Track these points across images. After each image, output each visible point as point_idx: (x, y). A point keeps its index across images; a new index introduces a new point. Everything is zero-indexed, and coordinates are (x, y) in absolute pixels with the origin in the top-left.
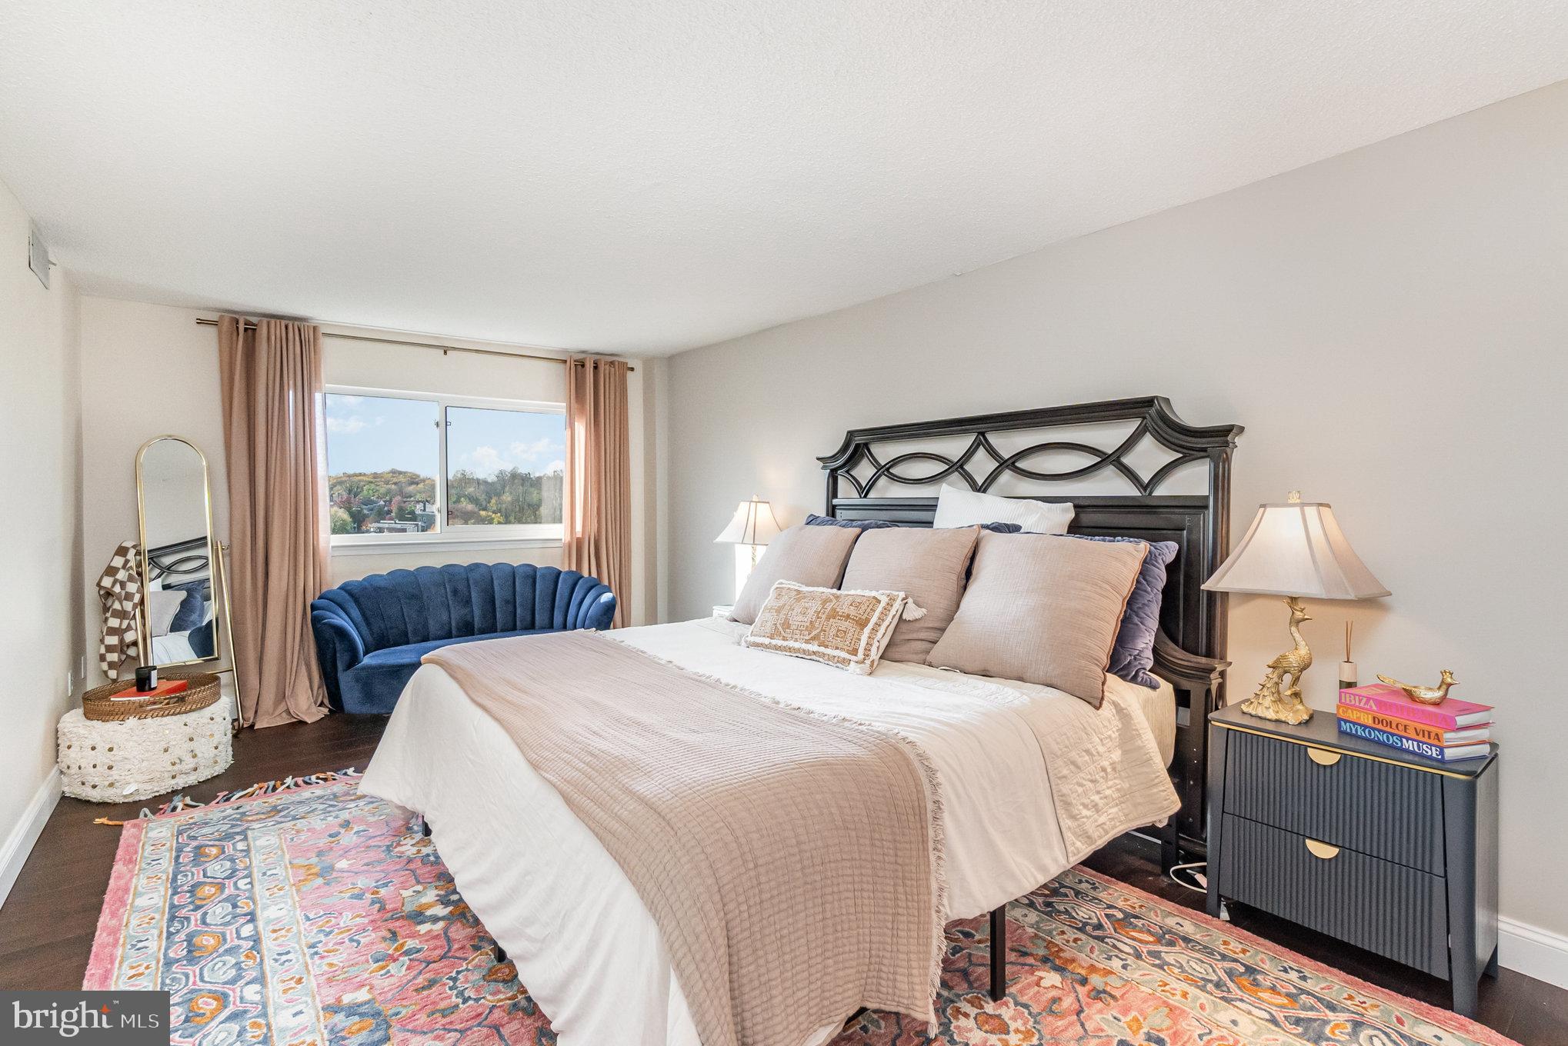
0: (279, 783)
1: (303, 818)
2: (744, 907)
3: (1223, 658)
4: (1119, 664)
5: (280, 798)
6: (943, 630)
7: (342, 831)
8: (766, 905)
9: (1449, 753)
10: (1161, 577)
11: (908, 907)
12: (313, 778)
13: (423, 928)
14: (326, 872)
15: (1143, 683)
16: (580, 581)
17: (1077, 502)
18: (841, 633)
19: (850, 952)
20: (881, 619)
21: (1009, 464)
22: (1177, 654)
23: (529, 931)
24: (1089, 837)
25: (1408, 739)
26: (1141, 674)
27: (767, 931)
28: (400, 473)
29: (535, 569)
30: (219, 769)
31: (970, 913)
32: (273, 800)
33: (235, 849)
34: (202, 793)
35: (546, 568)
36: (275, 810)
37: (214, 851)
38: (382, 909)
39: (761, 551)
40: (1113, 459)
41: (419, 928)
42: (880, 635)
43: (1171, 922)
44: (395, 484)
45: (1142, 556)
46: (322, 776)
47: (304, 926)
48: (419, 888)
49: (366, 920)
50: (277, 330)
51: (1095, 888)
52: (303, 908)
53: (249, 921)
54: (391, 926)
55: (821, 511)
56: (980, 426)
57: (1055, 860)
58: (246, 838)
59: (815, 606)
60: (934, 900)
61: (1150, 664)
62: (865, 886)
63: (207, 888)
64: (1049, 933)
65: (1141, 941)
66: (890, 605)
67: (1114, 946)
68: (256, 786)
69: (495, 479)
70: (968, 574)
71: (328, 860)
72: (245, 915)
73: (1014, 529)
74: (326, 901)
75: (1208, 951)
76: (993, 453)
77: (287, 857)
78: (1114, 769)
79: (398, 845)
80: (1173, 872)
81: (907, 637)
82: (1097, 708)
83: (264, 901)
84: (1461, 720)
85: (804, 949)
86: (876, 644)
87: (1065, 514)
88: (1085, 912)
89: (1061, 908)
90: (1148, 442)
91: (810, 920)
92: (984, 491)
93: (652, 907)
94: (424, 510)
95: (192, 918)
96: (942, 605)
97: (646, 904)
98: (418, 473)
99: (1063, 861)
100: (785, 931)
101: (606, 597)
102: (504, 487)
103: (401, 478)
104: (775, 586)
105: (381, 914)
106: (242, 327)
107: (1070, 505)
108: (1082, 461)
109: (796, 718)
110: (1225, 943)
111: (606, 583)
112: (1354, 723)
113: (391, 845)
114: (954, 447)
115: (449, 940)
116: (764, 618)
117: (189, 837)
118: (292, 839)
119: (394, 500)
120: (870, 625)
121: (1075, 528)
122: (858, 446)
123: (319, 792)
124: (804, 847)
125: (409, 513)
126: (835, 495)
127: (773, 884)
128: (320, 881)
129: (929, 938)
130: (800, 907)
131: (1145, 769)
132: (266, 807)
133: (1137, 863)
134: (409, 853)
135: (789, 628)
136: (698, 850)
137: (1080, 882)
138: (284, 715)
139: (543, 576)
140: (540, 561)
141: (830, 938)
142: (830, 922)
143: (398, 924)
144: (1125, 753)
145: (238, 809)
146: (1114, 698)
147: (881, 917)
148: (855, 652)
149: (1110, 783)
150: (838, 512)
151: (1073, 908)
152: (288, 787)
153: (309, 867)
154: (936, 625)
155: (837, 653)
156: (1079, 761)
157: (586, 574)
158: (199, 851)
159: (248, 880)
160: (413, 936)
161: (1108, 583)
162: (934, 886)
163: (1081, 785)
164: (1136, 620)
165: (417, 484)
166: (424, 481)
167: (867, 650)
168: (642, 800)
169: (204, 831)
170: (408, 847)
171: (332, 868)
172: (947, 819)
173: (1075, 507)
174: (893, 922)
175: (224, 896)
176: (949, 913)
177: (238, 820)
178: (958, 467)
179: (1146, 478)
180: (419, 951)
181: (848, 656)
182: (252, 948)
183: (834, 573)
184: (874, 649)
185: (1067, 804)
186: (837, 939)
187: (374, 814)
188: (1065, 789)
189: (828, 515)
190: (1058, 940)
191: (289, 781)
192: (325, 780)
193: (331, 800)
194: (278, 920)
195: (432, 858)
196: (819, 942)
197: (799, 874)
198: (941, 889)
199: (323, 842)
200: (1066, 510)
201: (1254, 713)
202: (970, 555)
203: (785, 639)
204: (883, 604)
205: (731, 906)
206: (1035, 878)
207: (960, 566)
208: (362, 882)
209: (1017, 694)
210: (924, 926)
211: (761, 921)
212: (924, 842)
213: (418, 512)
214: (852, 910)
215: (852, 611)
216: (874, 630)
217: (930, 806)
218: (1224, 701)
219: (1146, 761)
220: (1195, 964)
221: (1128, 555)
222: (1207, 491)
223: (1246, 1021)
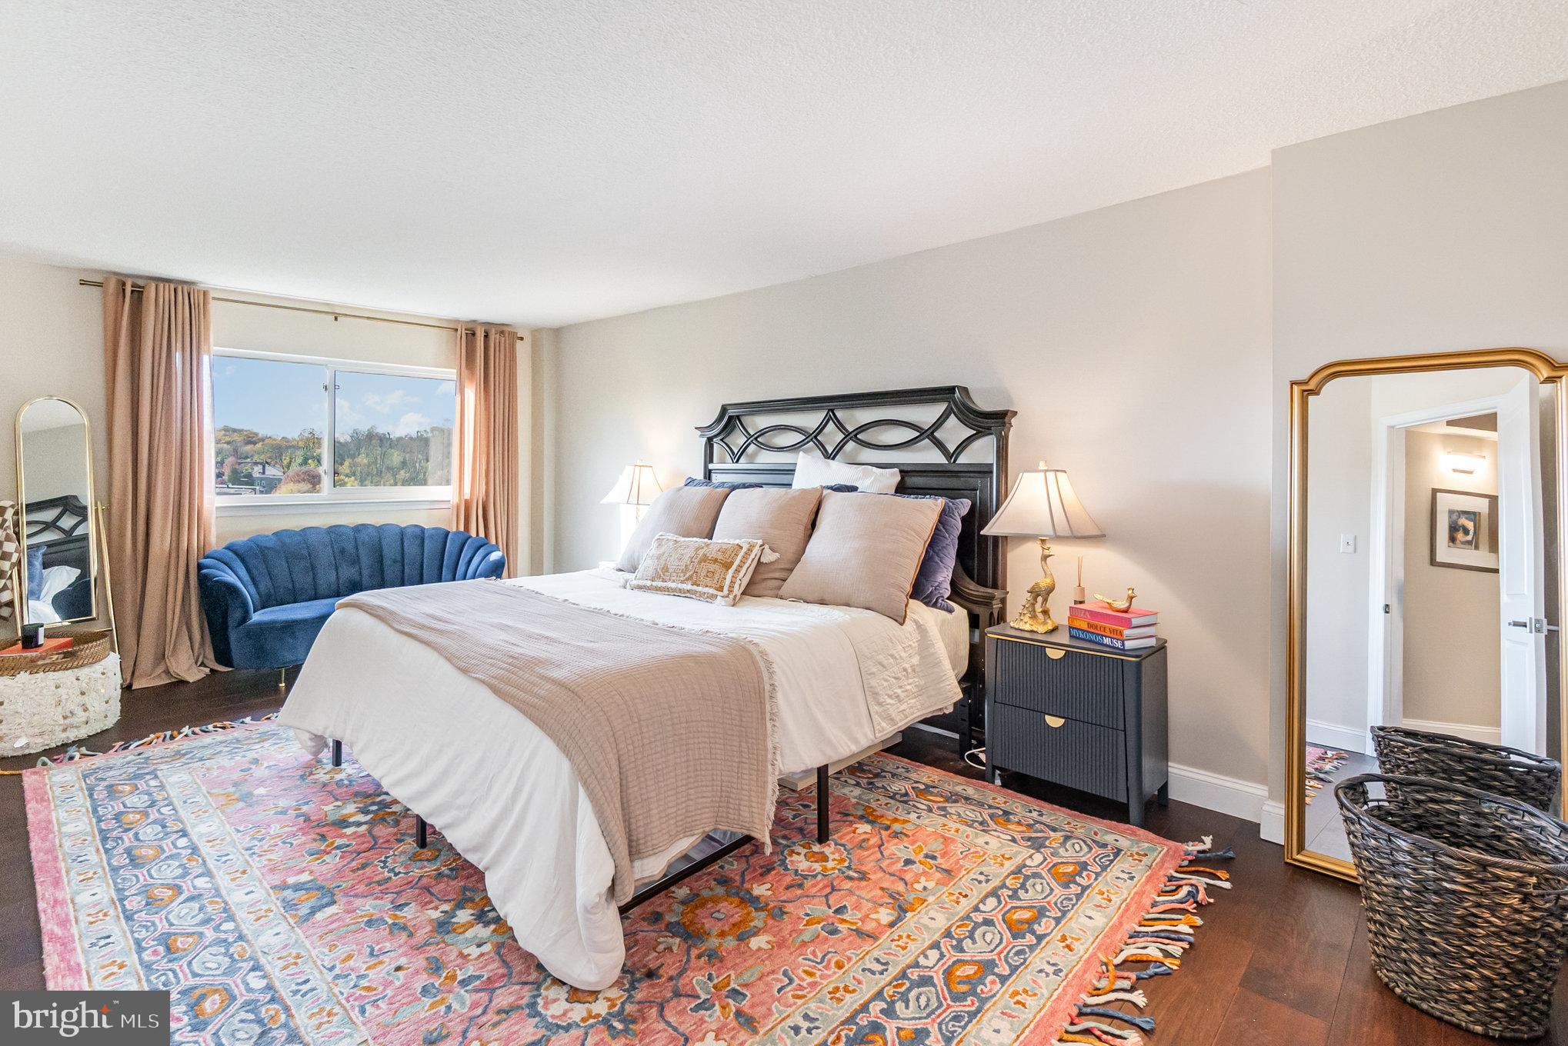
0: (175, 733)
1: (209, 759)
2: (630, 747)
3: (1004, 588)
4: (920, 590)
5: (180, 743)
6: (791, 570)
7: (253, 767)
8: (647, 748)
9: (1129, 645)
10: (957, 526)
11: (749, 758)
12: (210, 727)
13: (349, 831)
14: (246, 798)
15: (942, 608)
16: (469, 541)
17: (902, 468)
18: (711, 574)
19: (707, 786)
20: (743, 562)
21: (852, 436)
22: (972, 588)
23: (458, 802)
24: (892, 720)
25: (1106, 637)
26: (940, 601)
27: (646, 765)
28: (235, 431)
29: (423, 530)
30: (110, 723)
31: (797, 767)
32: (174, 746)
33: (148, 785)
34: (97, 743)
35: (433, 529)
36: (179, 754)
37: (127, 788)
38: (307, 819)
39: (644, 510)
40: (929, 434)
41: (344, 831)
42: (741, 574)
43: (959, 789)
44: (228, 443)
45: (939, 509)
46: (219, 725)
47: (236, 836)
48: (339, 803)
49: (294, 829)
50: (166, 292)
51: (907, 772)
52: (232, 824)
53: (181, 836)
54: (318, 831)
55: (699, 475)
56: (830, 404)
57: (865, 735)
58: (156, 777)
59: (690, 552)
60: (770, 756)
61: (947, 594)
62: (717, 740)
63: (131, 816)
64: (868, 801)
65: (933, 801)
66: (750, 550)
67: (914, 806)
68: (152, 736)
69: (349, 439)
70: (813, 525)
71: (245, 789)
72: (177, 832)
73: (853, 489)
74: (253, 818)
75: (981, 804)
76: (840, 426)
77: (204, 789)
78: (914, 670)
79: (311, 774)
80: (968, 756)
81: (766, 576)
82: (902, 624)
83: (192, 821)
84: (1135, 622)
85: (674, 780)
86: (738, 582)
87: (893, 478)
88: (897, 786)
89: (880, 785)
90: (952, 420)
91: (678, 760)
92: (833, 459)
93: (565, 750)
94: (264, 473)
95: (124, 837)
96: (791, 549)
97: (560, 748)
98: (255, 430)
99: (871, 736)
100: (660, 767)
101: (495, 556)
102: (359, 448)
103: (236, 437)
104: (657, 537)
105: (307, 823)
106: (128, 289)
107: (896, 470)
108: (907, 434)
109: (671, 632)
110: (994, 799)
111: (493, 542)
112: (1078, 629)
113: (304, 775)
114: (811, 420)
115: (374, 837)
116: (647, 565)
117: (96, 779)
118: (204, 775)
119: (226, 461)
120: (734, 567)
121: (902, 489)
122: (731, 418)
123: (219, 738)
124: (673, 710)
125: (245, 477)
126: (711, 461)
127: (651, 734)
128: (241, 804)
129: (765, 782)
130: (670, 751)
131: (936, 670)
132: (169, 753)
133: (940, 753)
134: (321, 780)
135: (667, 571)
136: (598, 709)
137: (898, 768)
138: (163, 675)
139: (431, 537)
140: (427, 521)
141: (692, 774)
142: (692, 763)
143: (324, 829)
144: (922, 658)
145: (139, 754)
146: (916, 617)
147: (729, 764)
148: (721, 589)
149: (911, 681)
150: (714, 476)
151: (889, 785)
152: (186, 736)
153: (228, 795)
154: (787, 566)
155: (706, 590)
156: (885, 662)
157: (473, 534)
158: (111, 790)
159: (171, 807)
160: (342, 836)
161: (914, 531)
162: (770, 746)
163: (886, 680)
164: (937, 559)
165: (255, 443)
166: (262, 440)
167: (731, 587)
168: (554, 682)
169: (111, 773)
170: (321, 775)
171: (250, 794)
172: (780, 697)
173: (901, 471)
174: (738, 767)
175: (150, 820)
176: (782, 768)
177: (143, 763)
178: (813, 437)
179: (951, 448)
180: (348, 846)
181: (715, 592)
182: (192, 854)
183: (708, 526)
184: (737, 586)
185: (875, 694)
186: (697, 776)
187: (281, 753)
188: (874, 683)
189: (705, 478)
190: (874, 805)
191: (186, 730)
192: (224, 728)
193: (234, 743)
194: (211, 834)
195: (346, 782)
196: (684, 777)
197: (670, 728)
198: (775, 748)
199: (236, 776)
200: (893, 475)
201: (1017, 627)
202: (815, 510)
203: (664, 581)
204: (744, 550)
205: (622, 746)
206: (849, 747)
207: (806, 519)
208: (283, 803)
209: (842, 614)
210: (761, 772)
211: (642, 758)
212: (763, 712)
213: (256, 475)
214: (708, 756)
215: (720, 556)
216: (737, 571)
217: (767, 687)
218: (1001, 618)
219: (937, 664)
220: (969, 812)
221: (929, 509)
222: (991, 458)
223: (995, 842)
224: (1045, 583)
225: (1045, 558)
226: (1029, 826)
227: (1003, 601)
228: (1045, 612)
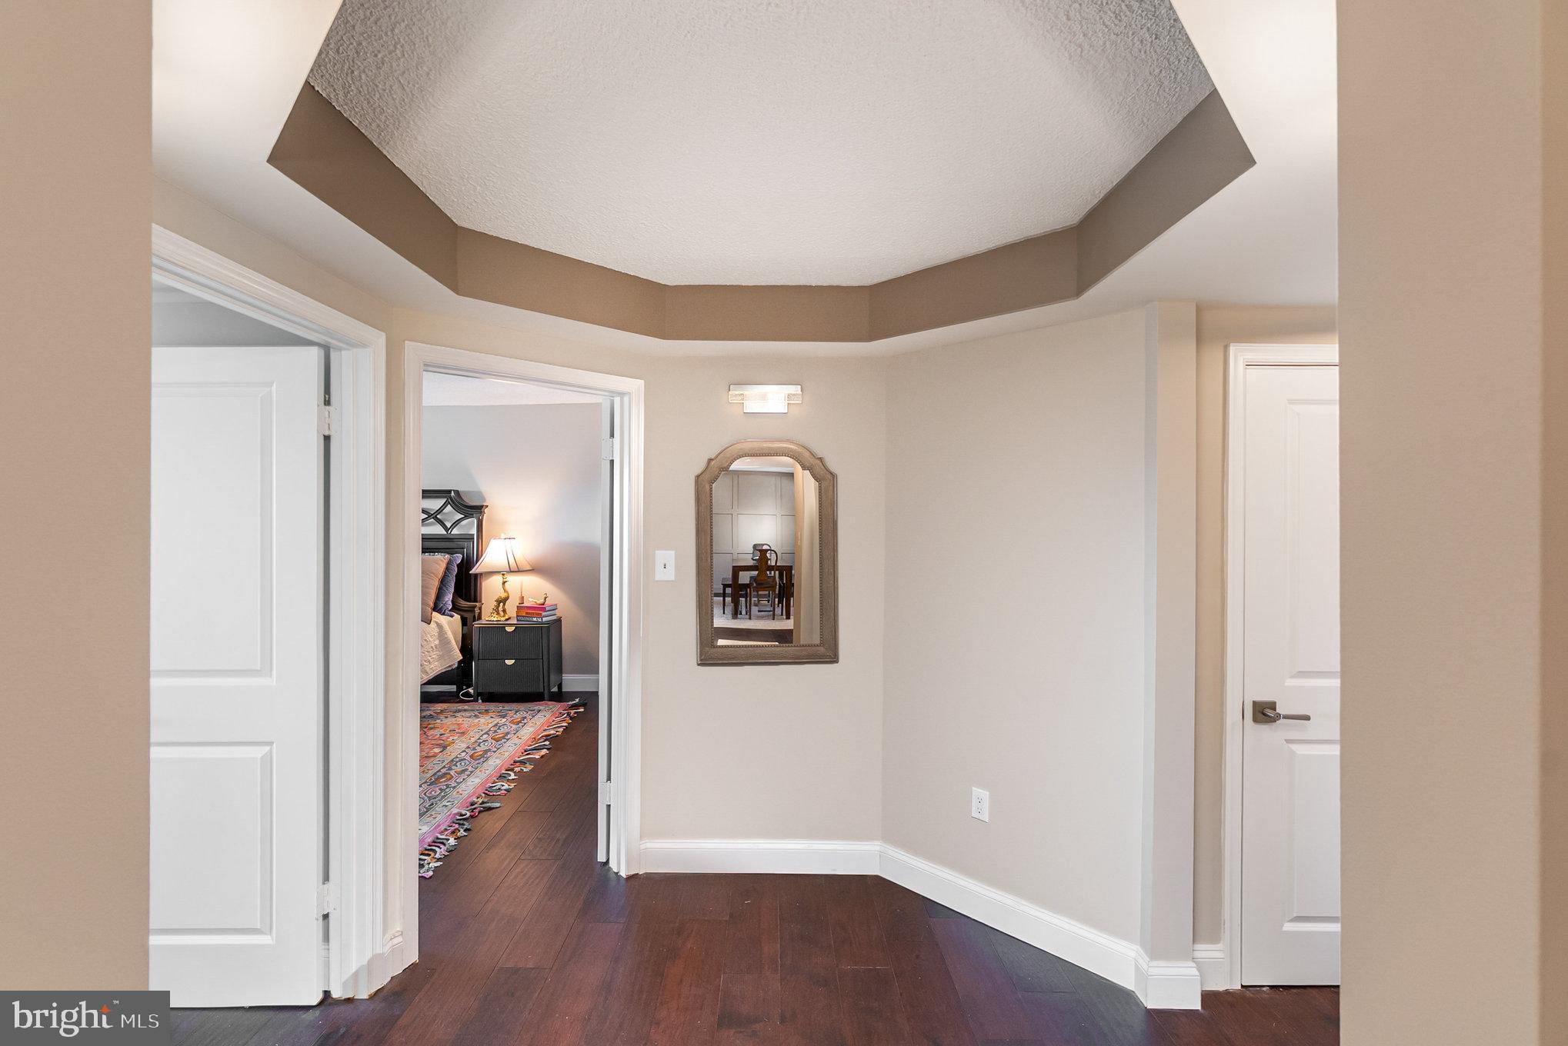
3: (480, 601)
4: (436, 608)
9: (544, 619)
10: (455, 571)
15: (448, 615)
17: (423, 536)
22: (463, 603)
25: (534, 617)
26: (447, 611)
40: (435, 516)
43: (459, 708)
45: (446, 561)
51: (428, 707)
61: (450, 607)
65: (447, 715)
67: (437, 718)
75: (473, 710)
78: (437, 647)
80: (462, 694)
82: (430, 624)
84: (547, 609)
87: (419, 543)
90: (449, 508)
110: (479, 707)
112: (521, 616)
121: (425, 549)
131: (448, 645)
144: (441, 641)
146: (436, 620)
149: (436, 653)
161: (434, 571)
164: (444, 589)
173: (422, 539)
179: (449, 525)
201: (489, 620)
218: (480, 618)
219: (449, 642)
220: (467, 714)
221: (440, 561)
222: (474, 531)
223: (483, 720)
224: (504, 595)
225: (504, 583)
226: (499, 712)
227: (480, 609)
228: (504, 611)
